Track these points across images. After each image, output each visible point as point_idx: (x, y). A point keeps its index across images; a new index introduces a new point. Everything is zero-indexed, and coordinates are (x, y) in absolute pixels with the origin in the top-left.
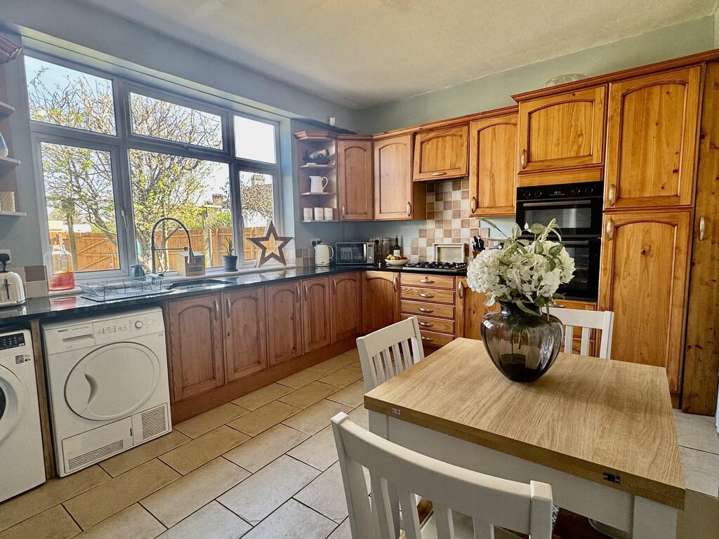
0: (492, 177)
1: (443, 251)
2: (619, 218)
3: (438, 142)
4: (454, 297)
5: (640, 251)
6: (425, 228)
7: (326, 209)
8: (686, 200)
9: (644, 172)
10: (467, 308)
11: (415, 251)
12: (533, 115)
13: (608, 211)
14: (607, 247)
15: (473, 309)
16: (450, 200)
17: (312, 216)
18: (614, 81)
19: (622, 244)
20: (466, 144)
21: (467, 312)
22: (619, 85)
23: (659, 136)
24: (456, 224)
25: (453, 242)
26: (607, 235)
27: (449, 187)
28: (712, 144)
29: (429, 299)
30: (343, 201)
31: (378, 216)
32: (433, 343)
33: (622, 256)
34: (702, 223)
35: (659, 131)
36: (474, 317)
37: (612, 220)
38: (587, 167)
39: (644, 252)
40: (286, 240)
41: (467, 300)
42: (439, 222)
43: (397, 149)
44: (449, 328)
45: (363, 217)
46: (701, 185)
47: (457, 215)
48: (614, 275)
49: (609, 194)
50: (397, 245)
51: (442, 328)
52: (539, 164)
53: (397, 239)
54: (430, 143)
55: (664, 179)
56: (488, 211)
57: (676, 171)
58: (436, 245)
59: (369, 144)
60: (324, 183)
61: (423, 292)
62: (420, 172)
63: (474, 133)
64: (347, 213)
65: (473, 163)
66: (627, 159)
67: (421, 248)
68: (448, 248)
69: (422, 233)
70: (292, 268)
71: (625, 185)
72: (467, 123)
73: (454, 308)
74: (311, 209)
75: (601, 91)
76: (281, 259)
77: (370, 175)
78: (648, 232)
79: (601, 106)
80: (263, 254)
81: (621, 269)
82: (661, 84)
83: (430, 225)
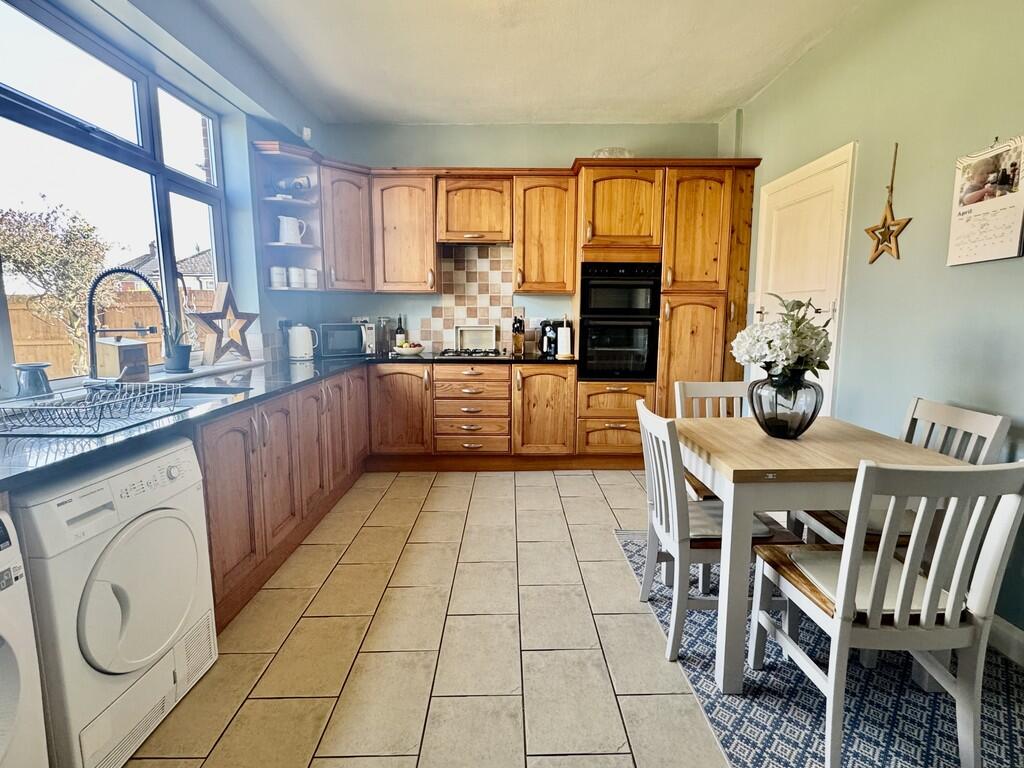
0: (541, 246)
1: (467, 336)
2: (676, 299)
3: (470, 194)
4: (510, 390)
5: (690, 331)
6: (439, 306)
7: (307, 270)
8: (722, 287)
9: (693, 257)
10: (526, 402)
11: (426, 335)
12: (597, 184)
13: (666, 293)
14: (664, 328)
15: (533, 401)
16: (474, 270)
17: (285, 280)
18: (671, 167)
19: (676, 325)
20: (508, 203)
21: (526, 406)
22: (674, 172)
23: (703, 226)
24: (483, 301)
25: (480, 323)
26: (665, 316)
27: (473, 253)
28: (738, 239)
29: (475, 396)
30: (330, 262)
31: (380, 286)
32: (481, 450)
33: (676, 335)
34: (733, 306)
35: (704, 220)
36: (534, 411)
37: (669, 303)
38: (649, 248)
39: (693, 332)
40: (249, 318)
41: (526, 392)
42: (460, 299)
43: (411, 195)
44: (503, 428)
45: (359, 287)
46: (732, 275)
47: (484, 289)
48: (670, 354)
49: (666, 277)
50: (400, 328)
51: (494, 429)
52: (602, 239)
53: (400, 319)
54: (459, 193)
55: (707, 267)
56: (536, 287)
57: (715, 260)
58: (457, 328)
59: (364, 180)
60: (301, 228)
61: (466, 387)
62: (447, 231)
63: (519, 191)
64: (337, 280)
65: (518, 228)
66: (680, 243)
67: (435, 332)
68: (476, 331)
69: (437, 312)
70: (260, 365)
71: (679, 269)
72: (509, 178)
73: (510, 404)
74: (284, 270)
75: (659, 173)
76: (244, 350)
77: (367, 227)
78: (694, 314)
79: (660, 189)
80: (219, 340)
81: (676, 350)
82: (706, 179)
83: (447, 301)
